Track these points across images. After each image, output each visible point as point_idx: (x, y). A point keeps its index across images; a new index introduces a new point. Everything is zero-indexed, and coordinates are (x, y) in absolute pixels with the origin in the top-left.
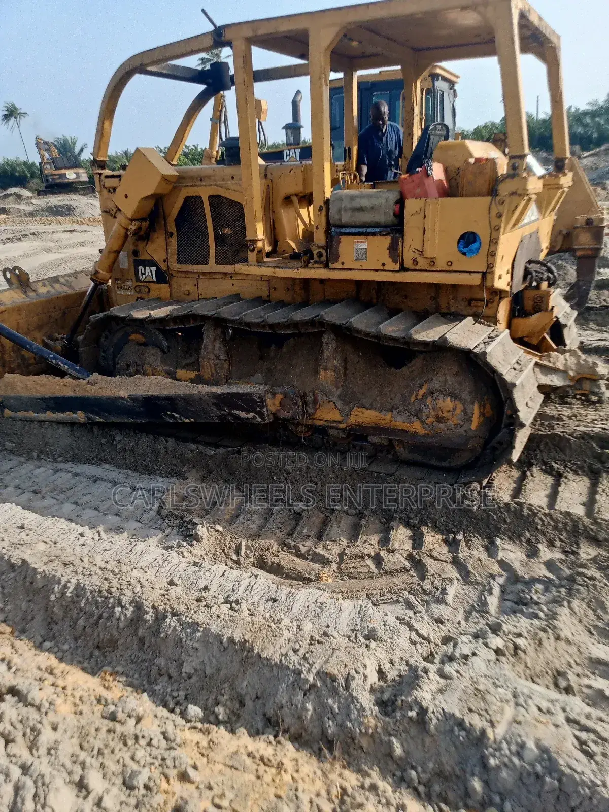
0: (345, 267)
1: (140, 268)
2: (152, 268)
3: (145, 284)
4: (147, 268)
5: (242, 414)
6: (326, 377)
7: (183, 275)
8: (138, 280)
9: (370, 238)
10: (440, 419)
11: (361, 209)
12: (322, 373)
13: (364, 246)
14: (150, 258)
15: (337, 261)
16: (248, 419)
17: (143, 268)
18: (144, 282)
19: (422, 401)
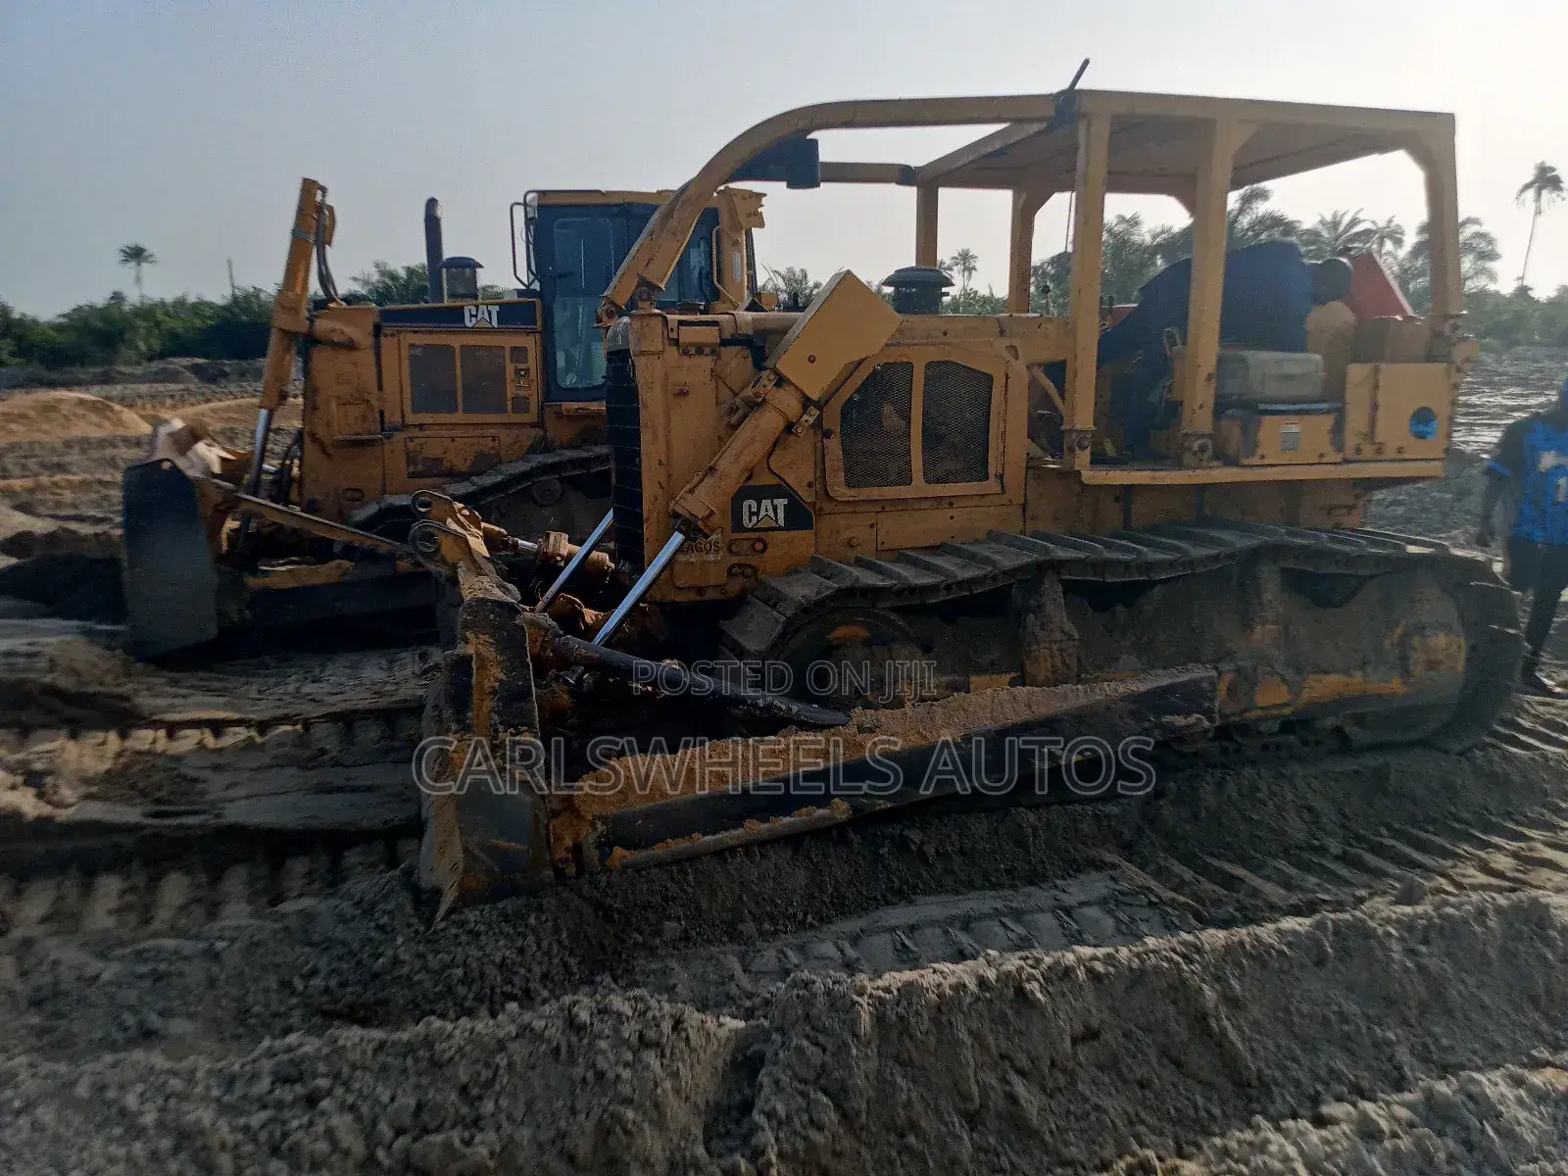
0: (1267, 461)
1: (746, 503)
2: (776, 501)
3: (756, 535)
4: (766, 503)
5: (1180, 721)
6: (1263, 634)
7: (849, 509)
8: (738, 525)
9: (1306, 417)
10: (1432, 665)
11: (1289, 378)
12: (1258, 628)
13: (1295, 429)
14: (775, 481)
15: (1253, 455)
16: (1188, 727)
17: (754, 504)
18: (752, 530)
19: (1403, 643)
